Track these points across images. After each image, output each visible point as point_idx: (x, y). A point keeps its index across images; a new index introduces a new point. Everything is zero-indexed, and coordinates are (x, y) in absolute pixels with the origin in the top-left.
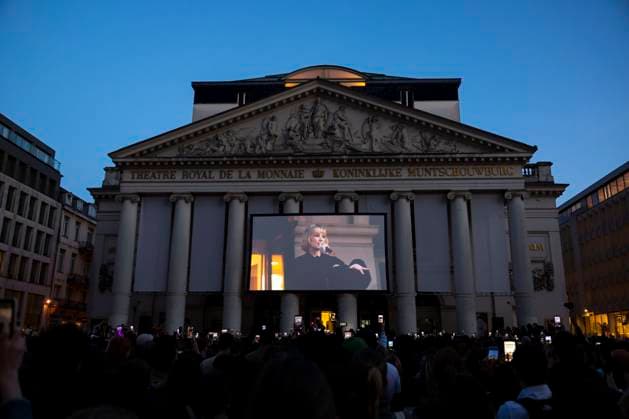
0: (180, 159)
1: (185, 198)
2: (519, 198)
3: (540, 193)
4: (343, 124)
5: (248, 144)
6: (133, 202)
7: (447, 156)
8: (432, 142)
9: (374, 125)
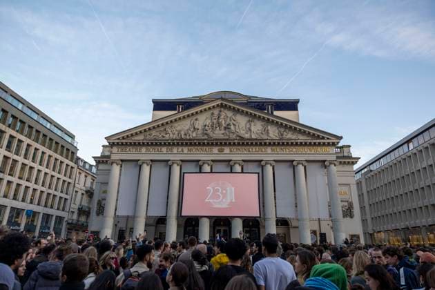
0: (145, 141)
1: (147, 163)
2: (333, 166)
3: (345, 162)
4: (235, 123)
5: (183, 133)
6: (117, 165)
7: (293, 141)
8: (285, 133)
9: (253, 124)
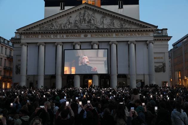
0: (40, 31)
1: (42, 44)
2: (151, 43)
4: (94, 18)
5: (63, 26)
6: (25, 46)
7: (128, 29)
8: (124, 25)
9: (105, 19)
